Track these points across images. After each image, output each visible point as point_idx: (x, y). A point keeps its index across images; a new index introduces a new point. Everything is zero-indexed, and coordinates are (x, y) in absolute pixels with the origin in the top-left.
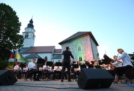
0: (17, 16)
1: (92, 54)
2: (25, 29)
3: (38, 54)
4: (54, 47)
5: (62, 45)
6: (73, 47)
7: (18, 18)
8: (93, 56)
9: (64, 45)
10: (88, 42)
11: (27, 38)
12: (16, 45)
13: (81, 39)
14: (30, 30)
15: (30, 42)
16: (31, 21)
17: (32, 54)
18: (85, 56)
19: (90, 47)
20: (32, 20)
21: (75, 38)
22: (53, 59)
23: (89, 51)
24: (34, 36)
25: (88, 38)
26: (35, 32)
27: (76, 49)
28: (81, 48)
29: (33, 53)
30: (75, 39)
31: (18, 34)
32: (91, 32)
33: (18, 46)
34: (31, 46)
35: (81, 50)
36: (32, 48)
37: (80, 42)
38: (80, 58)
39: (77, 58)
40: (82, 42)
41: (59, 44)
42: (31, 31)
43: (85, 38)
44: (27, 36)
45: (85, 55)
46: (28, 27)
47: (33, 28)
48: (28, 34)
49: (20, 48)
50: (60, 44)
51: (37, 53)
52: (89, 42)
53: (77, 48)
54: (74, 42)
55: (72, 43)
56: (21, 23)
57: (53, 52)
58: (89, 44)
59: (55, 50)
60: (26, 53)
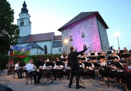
0: (8, 2)
1: (100, 41)
2: (19, 15)
3: (37, 43)
4: (53, 33)
5: (62, 31)
6: (75, 34)
7: (9, 5)
8: (101, 43)
9: (64, 32)
10: (94, 26)
11: (23, 26)
12: (13, 37)
13: (85, 22)
14: (25, 15)
15: (27, 30)
16: (25, 5)
17: (30, 44)
18: (91, 44)
19: (97, 32)
20: (25, 3)
21: (77, 21)
22: (53, 47)
23: (95, 37)
24: (30, 22)
25: (94, 20)
26: (30, 18)
27: (79, 36)
28: (86, 34)
29: (32, 42)
30: (77, 24)
31: (12, 24)
32: (98, 12)
33: (14, 38)
34: (28, 35)
35: (86, 36)
36: (30, 37)
37: (83, 26)
38: (84, 47)
39: (81, 46)
40: (86, 27)
41: (58, 30)
42: (26, 17)
43: (90, 20)
44: (22, 24)
45: (90, 42)
46: (22, 12)
47: (28, 13)
48: (23, 21)
49: (17, 39)
50: (60, 30)
51: (35, 42)
52: (96, 26)
53: (81, 34)
54: (76, 27)
55: (74, 28)
56: (13, 10)
57: (53, 40)
58: (95, 29)
59: (55, 36)
60: (24, 43)
